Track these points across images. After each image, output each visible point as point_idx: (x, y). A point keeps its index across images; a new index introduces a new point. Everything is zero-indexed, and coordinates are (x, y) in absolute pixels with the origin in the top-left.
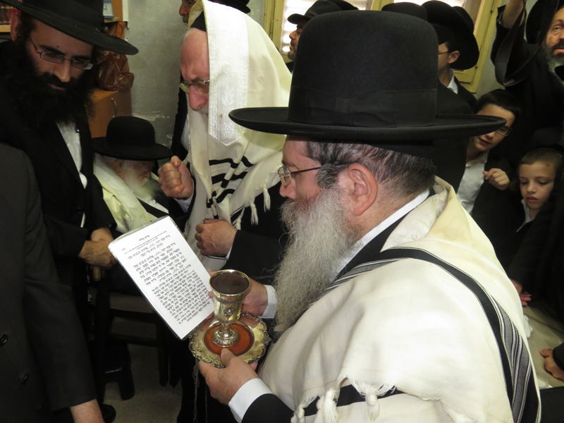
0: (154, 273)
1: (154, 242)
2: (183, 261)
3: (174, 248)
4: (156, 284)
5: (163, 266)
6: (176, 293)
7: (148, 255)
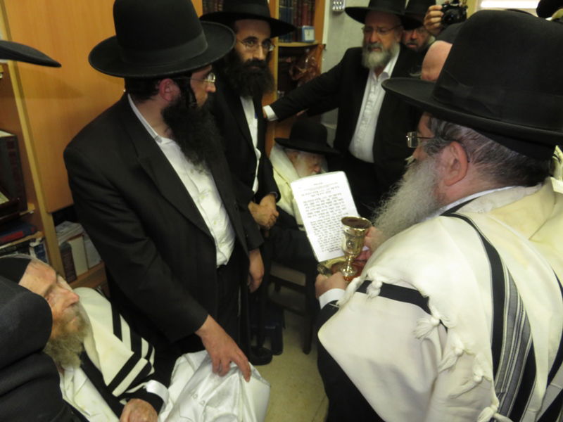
0: (316, 210)
1: (325, 189)
2: (343, 209)
3: (339, 197)
4: (316, 218)
5: (325, 208)
6: (328, 230)
7: (317, 197)
